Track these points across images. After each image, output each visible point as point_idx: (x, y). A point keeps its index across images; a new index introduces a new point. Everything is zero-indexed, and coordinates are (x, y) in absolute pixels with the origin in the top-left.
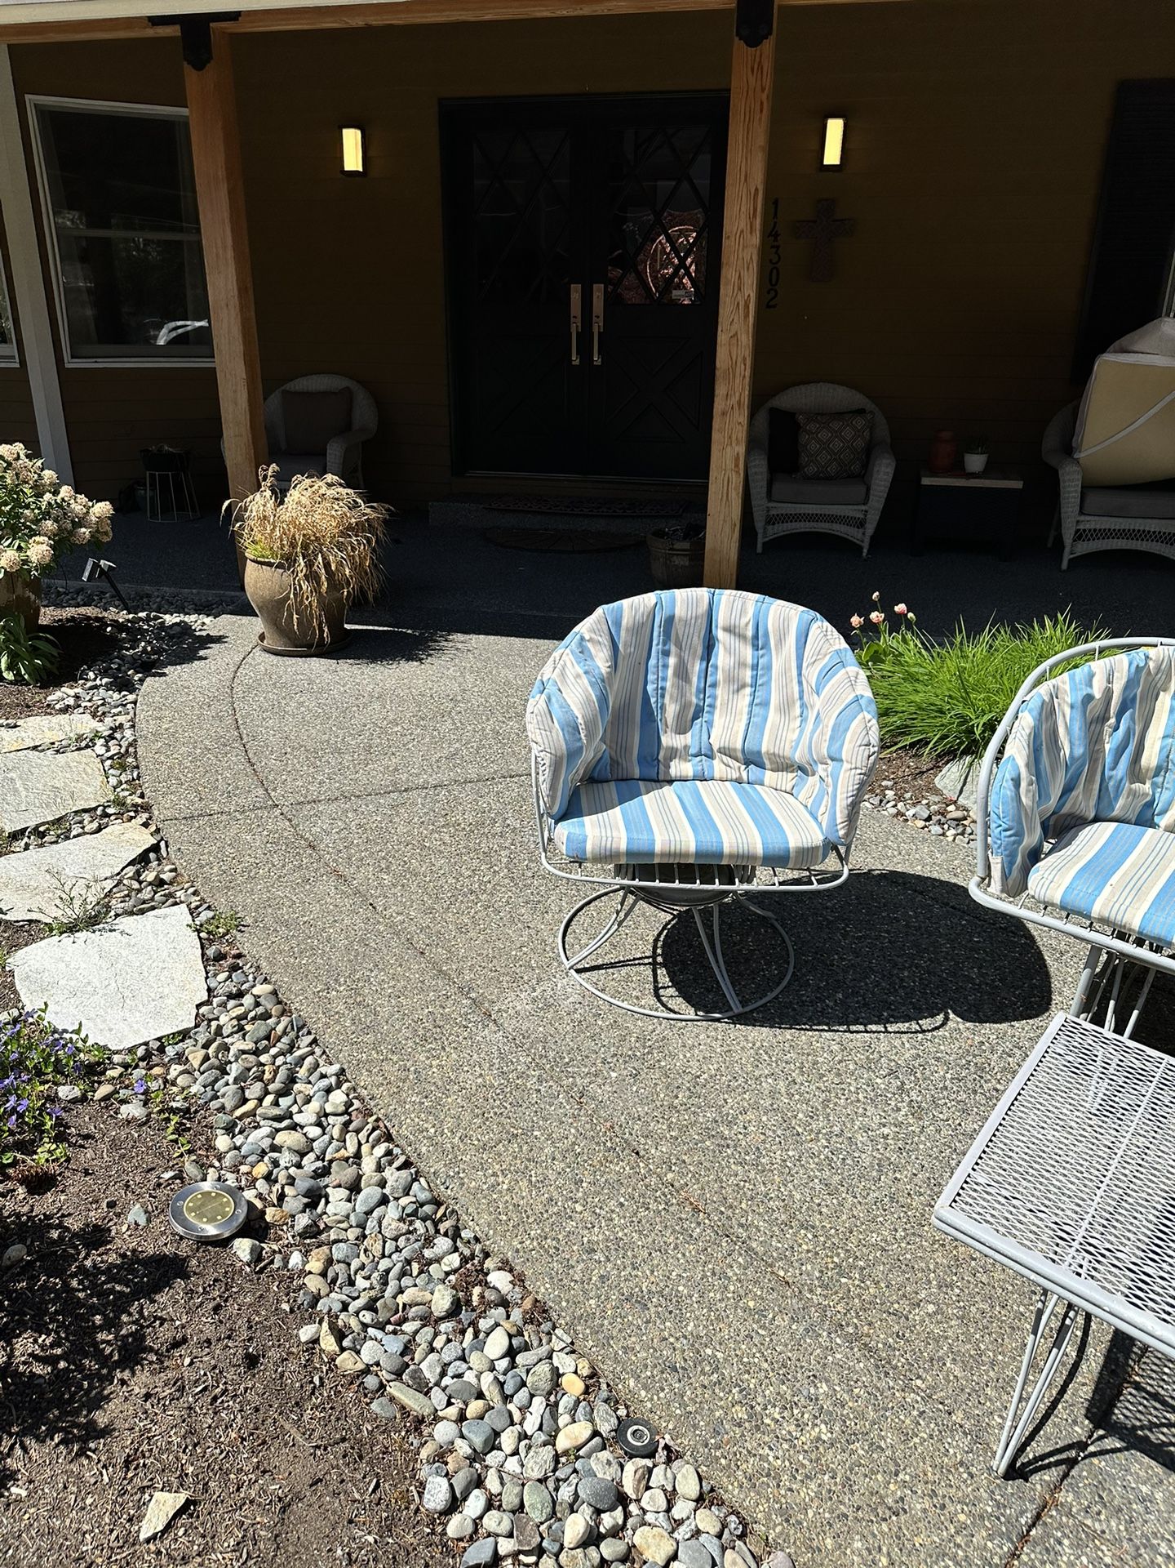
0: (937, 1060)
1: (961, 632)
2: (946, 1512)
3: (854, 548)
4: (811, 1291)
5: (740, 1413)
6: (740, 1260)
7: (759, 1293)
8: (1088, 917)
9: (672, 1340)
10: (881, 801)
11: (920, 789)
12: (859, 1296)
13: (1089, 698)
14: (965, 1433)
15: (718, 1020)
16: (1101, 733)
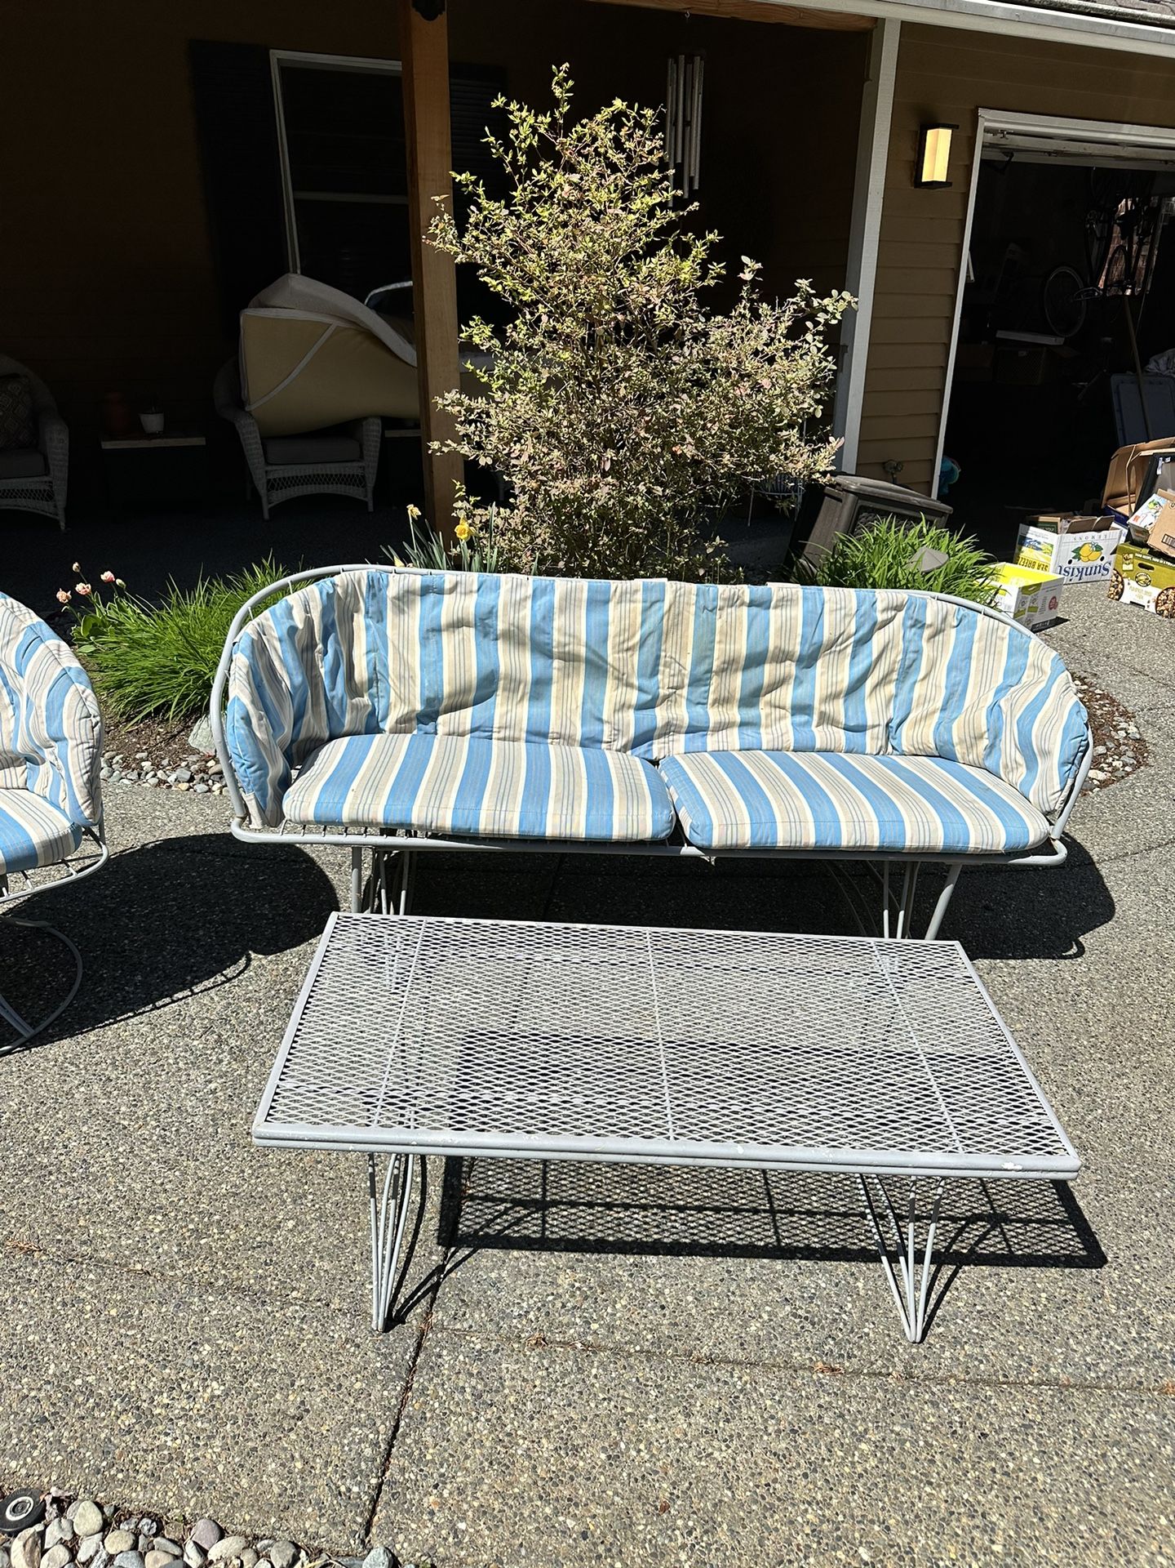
0: (248, 1000)
1: (174, 590)
2: (343, 1389)
3: (51, 523)
4: (173, 1268)
5: (128, 1420)
6: (91, 1276)
7: (119, 1297)
8: (341, 823)
9: (33, 1394)
10: (139, 775)
11: (176, 752)
12: (222, 1247)
13: (293, 630)
14: (345, 1314)
15: (9, 1052)
16: (313, 658)
